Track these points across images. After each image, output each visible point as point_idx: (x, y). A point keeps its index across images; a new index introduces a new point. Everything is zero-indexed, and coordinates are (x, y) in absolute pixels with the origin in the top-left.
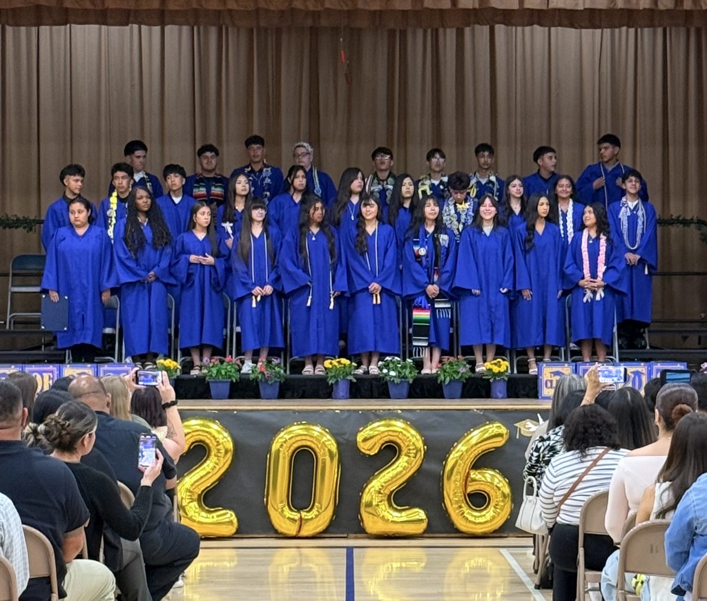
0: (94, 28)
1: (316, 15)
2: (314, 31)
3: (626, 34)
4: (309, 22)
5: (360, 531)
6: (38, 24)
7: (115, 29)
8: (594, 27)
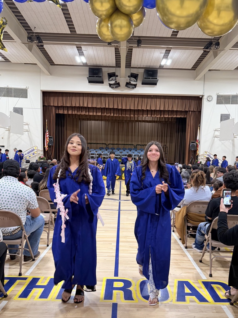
0: (94, 121)
1: (119, 120)
2: (119, 122)
3: (154, 124)
4: (118, 121)
5: (122, 179)
6: (88, 121)
7: (96, 121)
8: (150, 123)
